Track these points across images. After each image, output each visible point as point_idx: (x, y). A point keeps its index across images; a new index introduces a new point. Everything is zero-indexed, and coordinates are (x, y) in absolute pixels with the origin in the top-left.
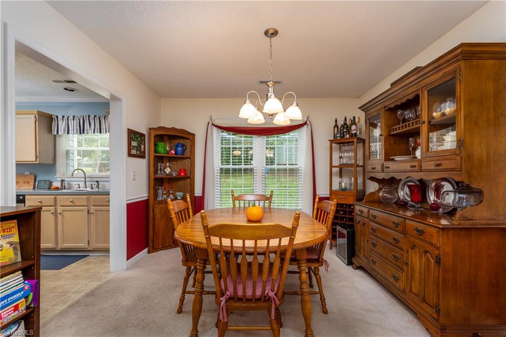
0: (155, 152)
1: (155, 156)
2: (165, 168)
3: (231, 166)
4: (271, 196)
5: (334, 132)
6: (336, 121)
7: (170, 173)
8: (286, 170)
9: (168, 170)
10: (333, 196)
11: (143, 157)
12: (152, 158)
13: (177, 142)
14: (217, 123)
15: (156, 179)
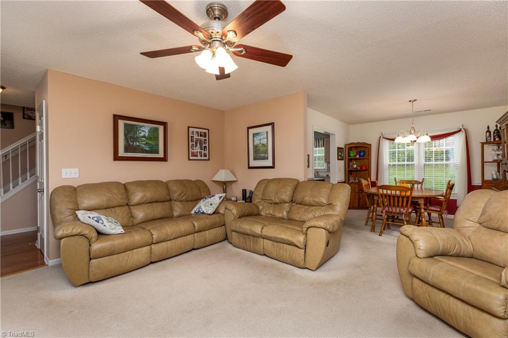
0: (349, 157)
1: (349, 159)
2: (354, 164)
3: (397, 163)
4: (423, 181)
5: (486, 136)
6: (488, 128)
7: (356, 168)
8: (443, 165)
9: (355, 166)
10: (484, 184)
11: (343, 160)
12: (347, 160)
13: (360, 149)
14: (386, 136)
15: (349, 171)
